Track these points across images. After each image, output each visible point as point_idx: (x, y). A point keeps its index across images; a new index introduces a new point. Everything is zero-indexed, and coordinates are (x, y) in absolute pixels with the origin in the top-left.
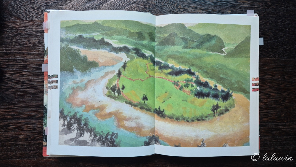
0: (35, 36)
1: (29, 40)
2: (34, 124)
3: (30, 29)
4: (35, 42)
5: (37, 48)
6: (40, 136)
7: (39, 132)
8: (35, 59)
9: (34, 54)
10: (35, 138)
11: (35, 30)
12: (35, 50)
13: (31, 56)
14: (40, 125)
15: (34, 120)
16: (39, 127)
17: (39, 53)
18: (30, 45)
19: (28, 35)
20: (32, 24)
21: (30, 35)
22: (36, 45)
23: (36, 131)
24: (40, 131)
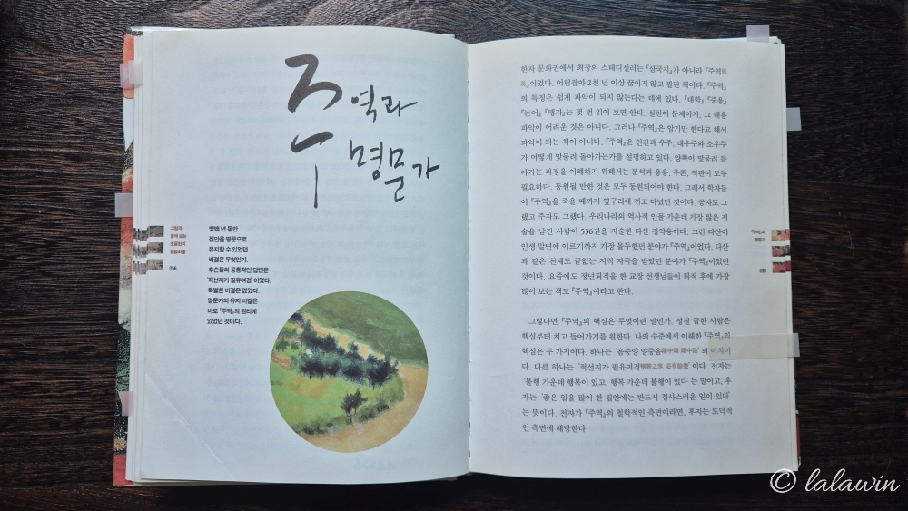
0: (94, 102)
1: (77, 115)
2: (82, 374)
3: (79, 80)
4: (93, 121)
5: (100, 140)
6: (98, 414)
7: (97, 403)
8: (94, 172)
9: (89, 157)
10: (83, 419)
11: (95, 82)
12: (94, 144)
13: (82, 164)
14: (101, 380)
15: (82, 363)
16: (96, 387)
17: (106, 154)
18: (78, 131)
19: (75, 97)
20: (87, 64)
21: (80, 98)
22: (96, 129)
23: (88, 399)
24: (100, 400)
